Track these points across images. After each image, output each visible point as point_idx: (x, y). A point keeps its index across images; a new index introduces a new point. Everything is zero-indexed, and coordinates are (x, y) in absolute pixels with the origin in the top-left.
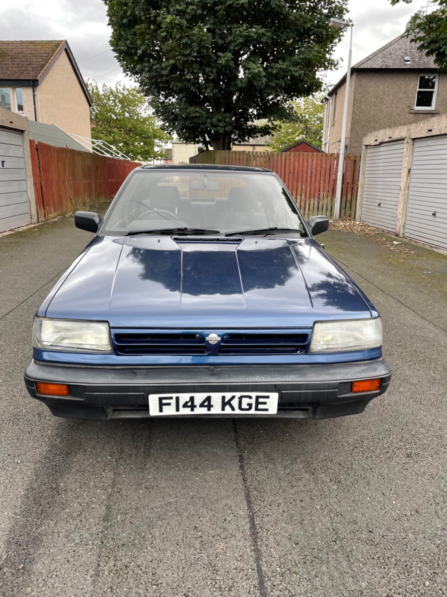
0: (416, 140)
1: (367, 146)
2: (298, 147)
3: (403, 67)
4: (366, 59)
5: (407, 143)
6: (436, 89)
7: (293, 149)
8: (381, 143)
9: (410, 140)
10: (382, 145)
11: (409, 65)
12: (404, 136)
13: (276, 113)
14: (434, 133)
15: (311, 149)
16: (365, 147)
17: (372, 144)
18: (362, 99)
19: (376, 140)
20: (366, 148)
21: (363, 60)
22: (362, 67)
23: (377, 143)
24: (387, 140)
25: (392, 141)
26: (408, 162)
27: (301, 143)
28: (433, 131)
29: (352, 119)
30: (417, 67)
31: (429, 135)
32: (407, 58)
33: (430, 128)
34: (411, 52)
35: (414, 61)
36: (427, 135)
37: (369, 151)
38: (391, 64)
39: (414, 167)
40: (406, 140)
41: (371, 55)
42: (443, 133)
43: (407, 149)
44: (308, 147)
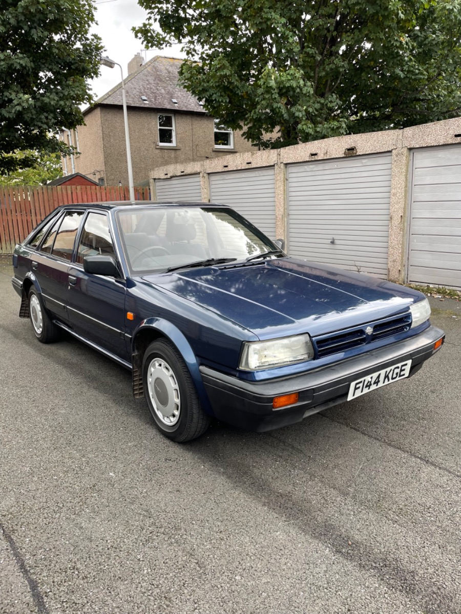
0: (211, 175)
1: (155, 179)
2: (73, 180)
3: (142, 106)
4: (106, 94)
5: (203, 177)
6: (173, 128)
7: (67, 183)
8: (171, 177)
9: (205, 175)
10: (173, 179)
11: (147, 104)
12: (199, 171)
13: (47, 146)
14: (229, 169)
15: (87, 182)
16: (153, 180)
17: (162, 178)
18: (110, 133)
19: (166, 174)
20: (155, 181)
21: (104, 96)
22: (105, 102)
23: (169, 176)
24: (179, 174)
25: (184, 175)
26: (207, 193)
27: (75, 177)
28: (229, 167)
29: (104, 153)
30: (155, 107)
31: (225, 170)
32: (144, 98)
33: (226, 165)
34: (145, 92)
35: (151, 101)
36: (223, 170)
37: (158, 184)
38: (131, 102)
39: (213, 198)
40: (201, 175)
41: (110, 91)
42: (239, 168)
43: (204, 182)
44: (84, 180)
